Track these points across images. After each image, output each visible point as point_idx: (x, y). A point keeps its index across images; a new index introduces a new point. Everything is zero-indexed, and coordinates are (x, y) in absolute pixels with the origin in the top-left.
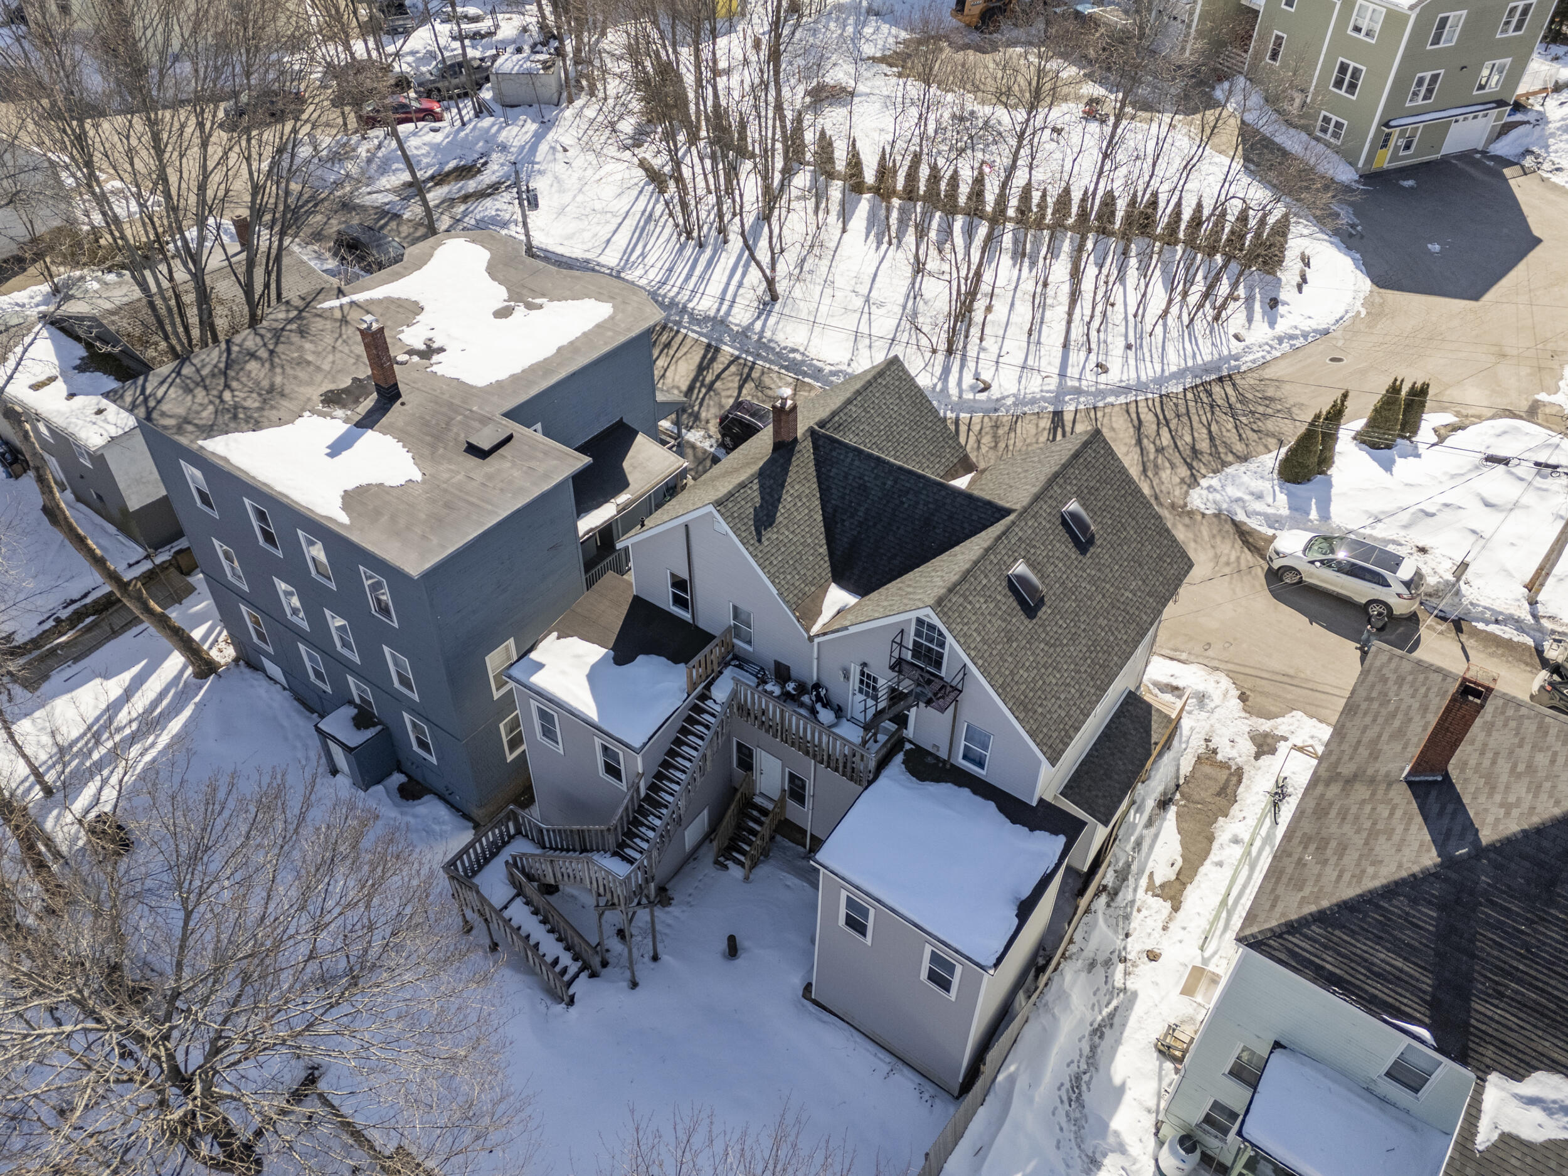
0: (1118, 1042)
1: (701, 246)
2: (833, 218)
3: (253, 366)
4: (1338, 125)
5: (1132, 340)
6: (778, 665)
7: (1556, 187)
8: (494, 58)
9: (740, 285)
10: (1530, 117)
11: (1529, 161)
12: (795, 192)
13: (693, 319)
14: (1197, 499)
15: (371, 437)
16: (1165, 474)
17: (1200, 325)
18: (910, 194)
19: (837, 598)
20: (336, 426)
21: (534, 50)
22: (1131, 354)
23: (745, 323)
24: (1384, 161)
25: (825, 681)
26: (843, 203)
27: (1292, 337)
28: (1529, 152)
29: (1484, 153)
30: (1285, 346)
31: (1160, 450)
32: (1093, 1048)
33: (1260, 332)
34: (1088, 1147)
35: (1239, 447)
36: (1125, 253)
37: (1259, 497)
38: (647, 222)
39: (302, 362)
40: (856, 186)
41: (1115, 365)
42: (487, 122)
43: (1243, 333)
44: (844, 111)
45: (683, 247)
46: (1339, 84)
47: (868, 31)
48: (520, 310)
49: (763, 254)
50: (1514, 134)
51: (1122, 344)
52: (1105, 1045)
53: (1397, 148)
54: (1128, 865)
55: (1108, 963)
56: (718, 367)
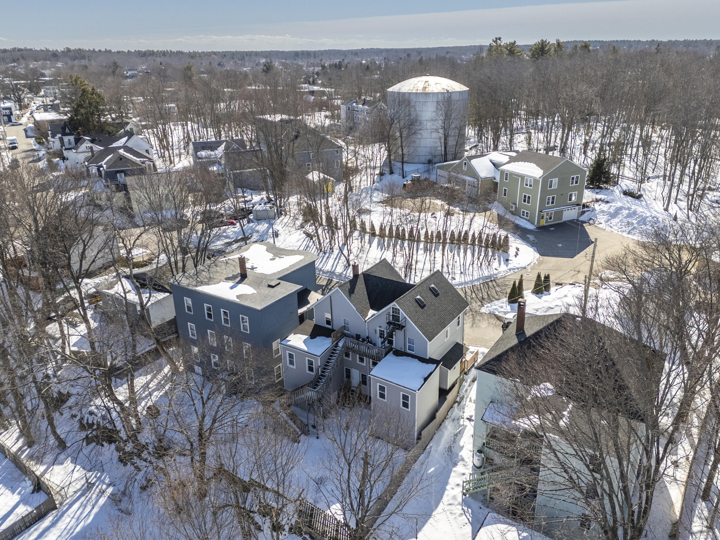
0: (462, 437)
1: (325, 253)
2: (366, 244)
3: (203, 273)
4: (527, 213)
5: (462, 271)
6: (357, 335)
7: (600, 228)
8: (253, 207)
9: (338, 262)
10: (590, 209)
11: (591, 222)
12: (354, 238)
13: (323, 272)
14: (483, 310)
15: (240, 285)
16: (474, 304)
17: (483, 266)
18: (390, 236)
19: (371, 312)
20: (231, 284)
21: (265, 204)
22: (462, 275)
23: (340, 272)
24: (543, 223)
25: (370, 336)
26: (369, 240)
27: (513, 269)
28: (591, 219)
29: (577, 220)
30: (512, 272)
31: (472, 299)
32: (455, 439)
33: (503, 268)
34: (454, 461)
35: (497, 297)
36: (459, 248)
37: (502, 307)
38: (307, 248)
39: (217, 272)
40: (373, 234)
41: (457, 277)
42: (251, 224)
43: (498, 268)
44: (368, 216)
45: (319, 254)
46: (525, 201)
47: (375, 195)
48: (277, 259)
49: (345, 252)
50: (586, 214)
51: (459, 272)
52: (458, 438)
53: (547, 219)
54: (463, 396)
55: (458, 419)
56: (332, 284)
